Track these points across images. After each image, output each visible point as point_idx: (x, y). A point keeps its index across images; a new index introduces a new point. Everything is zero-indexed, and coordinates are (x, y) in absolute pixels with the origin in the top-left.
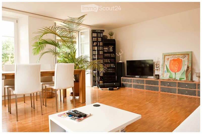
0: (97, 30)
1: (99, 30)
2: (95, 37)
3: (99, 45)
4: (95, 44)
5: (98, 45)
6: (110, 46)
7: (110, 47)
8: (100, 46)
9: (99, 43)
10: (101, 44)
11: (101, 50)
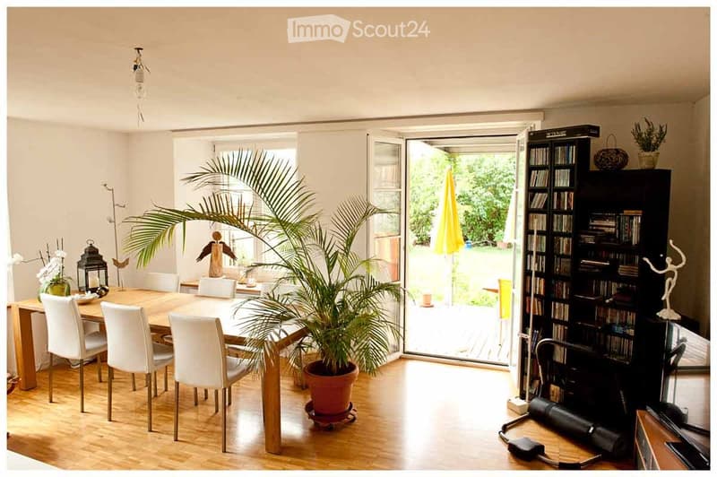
0: (551, 131)
1: (560, 130)
2: (538, 168)
3: (558, 205)
4: (539, 200)
5: (555, 207)
6: (632, 212)
7: (632, 217)
8: (560, 212)
9: (559, 197)
10: (568, 200)
11: (564, 235)
